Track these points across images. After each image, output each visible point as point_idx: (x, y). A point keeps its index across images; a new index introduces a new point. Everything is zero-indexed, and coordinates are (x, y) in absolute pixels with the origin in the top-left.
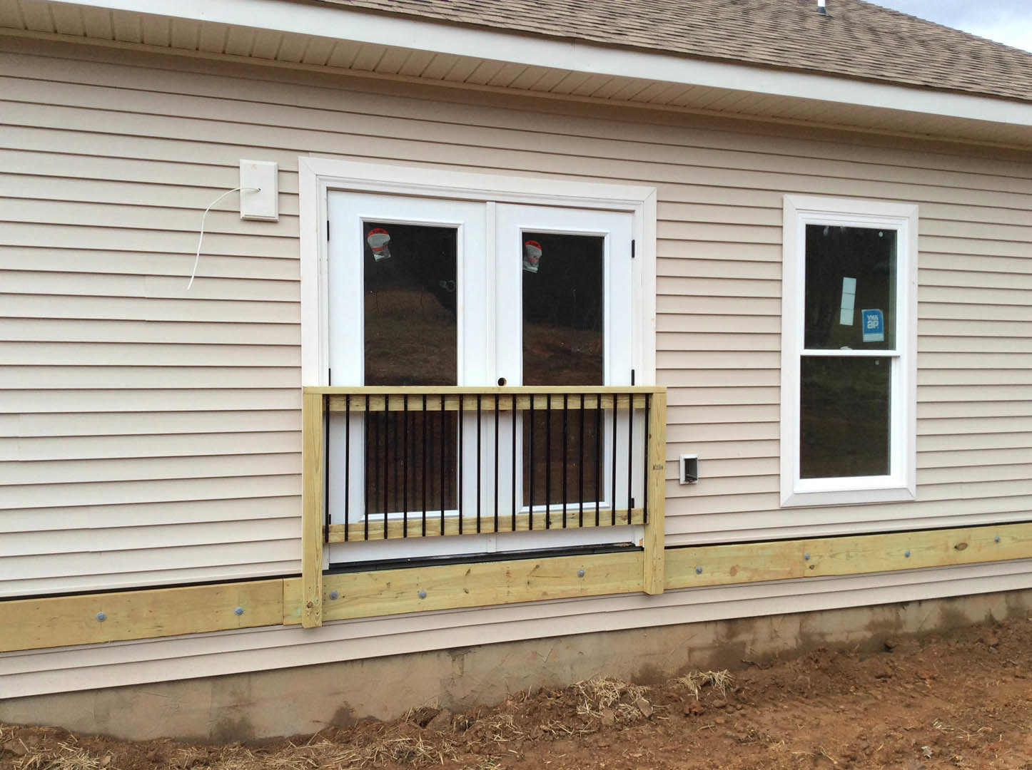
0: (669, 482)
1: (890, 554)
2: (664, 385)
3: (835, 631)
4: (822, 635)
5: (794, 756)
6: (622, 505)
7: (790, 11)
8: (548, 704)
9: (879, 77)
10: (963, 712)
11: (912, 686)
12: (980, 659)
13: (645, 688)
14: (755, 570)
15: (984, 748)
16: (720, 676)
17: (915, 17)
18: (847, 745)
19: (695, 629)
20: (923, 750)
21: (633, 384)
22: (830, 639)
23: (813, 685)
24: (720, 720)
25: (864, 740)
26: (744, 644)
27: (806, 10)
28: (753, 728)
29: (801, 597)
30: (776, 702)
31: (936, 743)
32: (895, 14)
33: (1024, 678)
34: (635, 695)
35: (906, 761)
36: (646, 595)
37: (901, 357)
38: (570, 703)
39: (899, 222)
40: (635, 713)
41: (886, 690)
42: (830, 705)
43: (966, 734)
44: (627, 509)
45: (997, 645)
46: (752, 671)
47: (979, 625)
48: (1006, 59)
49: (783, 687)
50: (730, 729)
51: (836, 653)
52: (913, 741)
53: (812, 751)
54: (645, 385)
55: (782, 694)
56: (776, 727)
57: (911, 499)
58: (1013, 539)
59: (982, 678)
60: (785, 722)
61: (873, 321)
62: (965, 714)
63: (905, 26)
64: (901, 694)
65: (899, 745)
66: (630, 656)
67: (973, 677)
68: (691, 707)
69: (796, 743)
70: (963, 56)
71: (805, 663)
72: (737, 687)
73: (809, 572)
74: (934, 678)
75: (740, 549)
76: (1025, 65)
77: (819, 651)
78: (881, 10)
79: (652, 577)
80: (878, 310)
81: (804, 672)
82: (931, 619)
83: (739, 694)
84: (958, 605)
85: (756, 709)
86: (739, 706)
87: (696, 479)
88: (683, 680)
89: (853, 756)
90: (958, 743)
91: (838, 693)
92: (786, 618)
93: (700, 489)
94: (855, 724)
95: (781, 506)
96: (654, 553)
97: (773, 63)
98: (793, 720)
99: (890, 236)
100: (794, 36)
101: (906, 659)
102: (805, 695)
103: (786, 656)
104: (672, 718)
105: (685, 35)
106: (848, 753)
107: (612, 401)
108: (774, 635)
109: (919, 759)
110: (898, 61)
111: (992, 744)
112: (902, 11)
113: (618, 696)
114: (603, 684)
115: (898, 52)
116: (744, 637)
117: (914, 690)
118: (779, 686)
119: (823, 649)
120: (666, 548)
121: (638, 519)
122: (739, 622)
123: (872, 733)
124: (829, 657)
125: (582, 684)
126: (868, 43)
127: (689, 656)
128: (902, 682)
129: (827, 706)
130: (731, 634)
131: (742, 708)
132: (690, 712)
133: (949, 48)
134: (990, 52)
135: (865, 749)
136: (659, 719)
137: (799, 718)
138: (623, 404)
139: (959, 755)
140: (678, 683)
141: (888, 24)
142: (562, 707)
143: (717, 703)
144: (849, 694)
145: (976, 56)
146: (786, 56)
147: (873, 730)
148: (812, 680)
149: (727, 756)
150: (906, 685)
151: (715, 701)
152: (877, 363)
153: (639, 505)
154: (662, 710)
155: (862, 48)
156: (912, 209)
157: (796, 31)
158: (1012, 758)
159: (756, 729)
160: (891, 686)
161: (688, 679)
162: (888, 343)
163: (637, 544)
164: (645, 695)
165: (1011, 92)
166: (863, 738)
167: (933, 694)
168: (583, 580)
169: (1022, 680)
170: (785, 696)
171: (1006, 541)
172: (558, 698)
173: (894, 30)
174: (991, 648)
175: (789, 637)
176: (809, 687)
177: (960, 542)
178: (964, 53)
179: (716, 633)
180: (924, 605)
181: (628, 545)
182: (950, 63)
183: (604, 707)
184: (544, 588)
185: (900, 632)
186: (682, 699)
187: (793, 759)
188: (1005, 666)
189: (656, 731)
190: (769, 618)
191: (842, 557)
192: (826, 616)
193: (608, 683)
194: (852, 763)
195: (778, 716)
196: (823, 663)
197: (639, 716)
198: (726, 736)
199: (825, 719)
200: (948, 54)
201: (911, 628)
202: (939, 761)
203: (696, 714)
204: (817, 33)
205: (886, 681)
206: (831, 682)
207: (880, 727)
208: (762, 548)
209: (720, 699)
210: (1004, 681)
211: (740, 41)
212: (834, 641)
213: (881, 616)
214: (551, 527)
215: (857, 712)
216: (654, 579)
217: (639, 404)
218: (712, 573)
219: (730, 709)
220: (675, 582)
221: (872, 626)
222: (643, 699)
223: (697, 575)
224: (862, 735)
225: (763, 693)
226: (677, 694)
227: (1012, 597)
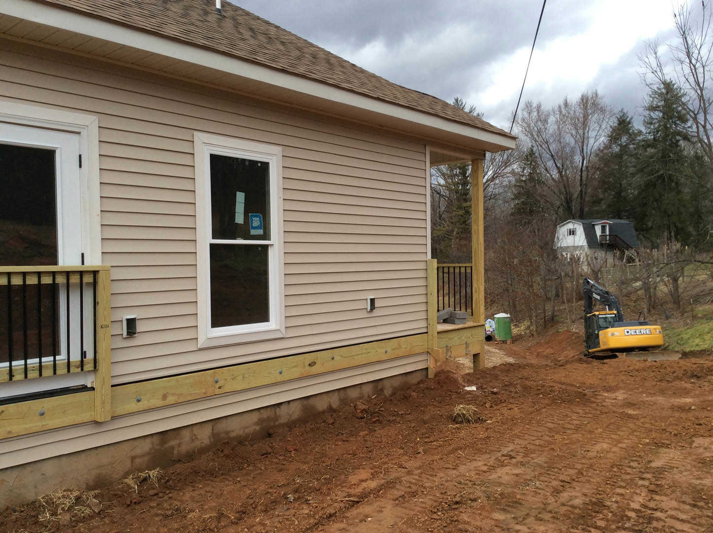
0: (114, 337)
1: (270, 372)
2: (108, 264)
3: (236, 428)
4: (227, 433)
5: (204, 519)
6: (76, 357)
7: (197, 8)
8: (14, 518)
9: (254, 60)
10: (313, 468)
11: (283, 458)
12: (324, 433)
13: (96, 491)
14: (181, 395)
15: (324, 489)
16: (154, 473)
17: (279, 27)
18: (240, 504)
19: (136, 443)
20: (288, 498)
21: (83, 264)
22: (232, 435)
23: (220, 467)
24: (153, 504)
25: (251, 498)
26: (173, 448)
27: (208, 9)
28: (176, 505)
29: (212, 409)
30: (194, 484)
31: (296, 492)
32: (267, 23)
33: (348, 441)
34: (88, 498)
35: (278, 507)
36: (96, 423)
37: (274, 245)
38: (33, 514)
39: (270, 157)
40: (88, 511)
41: (267, 463)
42: (230, 479)
43: (314, 482)
44: (80, 359)
45: (333, 423)
46: (177, 465)
47: (323, 412)
48: (332, 61)
49: (199, 473)
50: (161, 509)
51: (235, 444)
52: (283, 493)
53: (217, 513)
54: (93, 265)
55: (198, 478)
56: (193, 501)
57: (282, 336)
58: (342, 356)
59: (325, 445)
60: (201, 497)
61: (256, 221)
62: (314, 470)
63: (272, 31)
64: (277, 463)
65: (273, 498)
66: (84, 471)
67: (319, 445)
68: (132, 499)
69: (207, 509)
70: (307, 56)
71: (215, 454)
72: (167, 478)
73: (218, 391)
74: (296, 450)
75: (170, 381)
76: (343, 67)
77: (224, 444)
78: (258, 18)
79: (102, 409)
80: (259, 214)
81: (214, 460)
82: (296, 412)
83: (168, 483)
84: (311, 401)
85: (179, 492)
86: (167, 492)
87: (136, 334)
88: (126, 480)
89: (244, 511)
90: (309, 489)
91: (236, 470)
92: (203, 424)
93: (138, 340)
94: (246, 489)
95: (199, 347)
96: (103, 391)
97: (182, 39)
98: (205, 494)
99: (265, 166)
100: (198, 23)
101: (280, 440)
102: (214, 475)
103: (203, 451)
104: (116, 510)
105: (116, 8)
106: (240, 509)
107: (65, 277)
108: (194, 438)
109: (285, 504)
110: (266, 51)
111: (329, 486)
112: (271, 22)
113: (74, 501)
114: (60, 495)
115: (268, 46)
116: (173, 443)
117: (284, 459)
118: (196, 473)
119: (227, 442)
120: (112, 386)
121: (89, 367)
122: (169, 433)
123: (256, 493)
124: (231, 447)
125: (43, 498)
126: (247, 37)
127: (132, 462)
128: (277, 456)
129: (229, 480)
130: (163, 442)
131: (170, 493)
132: (131, 503)
133: (299, 49)
134: (323, 56)
135: (252, 504)
136: (107, 512)
137: (209, 492)
138: (75, 279)
139: (310, 496)
140: (122, 483)
141: (263, 28)
142: (26, 518)
143: (152, 492)
144: (244, 470)
145: (314, 57)
146: (191, 35)
147: (258, 490)
148: (218, 465)
149: (157, 529)
150: (279, 458)
151: (150, 491)
152: (260, 249)
153: (90, 356)
154: (109, 505)
155: (244, 40)
156: (278, 150)
157: (200, 20)
158: (340, 492)
159: (179, 505)
160: (270, 460)
161: (130, 479)
162: (266, 236)
163: (89, 386)
164: (95, 497)
165: (333, 81)
166: (251, 497)
167: (296, 460)
168: (44, 417)
169: (346, 442)
170: (201, 478)
171: (337, 358)
172: (22, 512)
173: (266, 32)
174: (330, 425)
175: (204, 437)
176: (217, 469)
177: (311, 362)
178: (308, 54)
179: (153, 443)
180: (291, 403)
181: (81, 387)
182: (299, 58)
183: (61, 511)
184: (9, 429)
185: (277, 423)
186: (125, 495)
187: (204, 521)
188: (337, 435)
189: (104, 521)
190: (191, 427)
191: (240, 378)
192: (229, 419)
193: (65, 493)
194: (243, 515)
195: (197, 493)
196: (226, 452)
197: (91, 513)
198: (157, 515)
199: (226, 490)
200: (297, 53)
201: (283, 420)
202: (298, 503)
203: (135, 503)
204: (215, 25)
205: (267, 457)
206: (232, 464)
207: (262, 487)
208: (186, 379)
209: (154, 489)
210: (336, 445)
211: (159, 20)
212: (235, 436)
213: (265, 414)
214: (14, 379)
215: (249, 480)
216: (103, 410)
217: (88, 279)
218: (148, 401)
219: (161, 495)
220: (120, 410)
221: (260, 421)
222: (94, 500)
223: (138, 404)
224: (250, 496)
225: (185, 479)
226: (121, 491)
227: (342, 392)
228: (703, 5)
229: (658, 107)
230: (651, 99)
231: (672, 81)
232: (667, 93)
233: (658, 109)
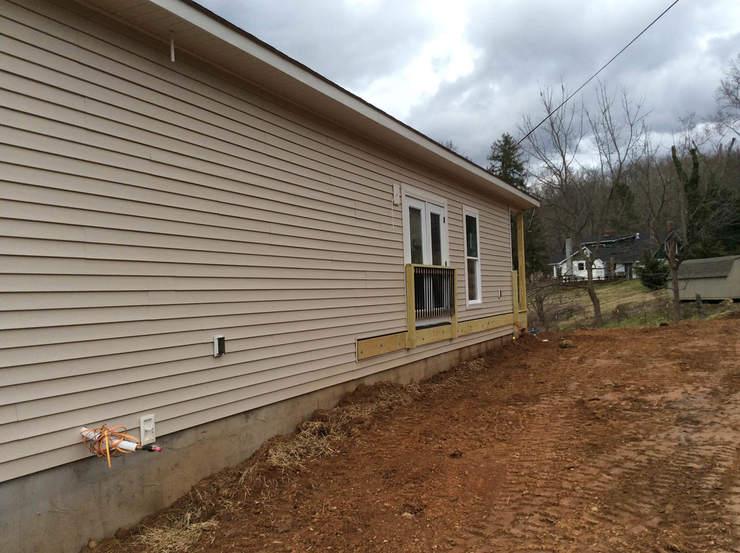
1: (480, 326)
37: (479, 260)
39: (477, 215)
57: (482, 307)
58: (495, 321)
95: (466, 309)
168: (444, 334)
177: (488, 322)
191: (475, 326)
228: (563, 88)
229: (499, 157)
230: (493, 150)
231: (509, 135)
232: (506, 145)
233: (498, 159)
